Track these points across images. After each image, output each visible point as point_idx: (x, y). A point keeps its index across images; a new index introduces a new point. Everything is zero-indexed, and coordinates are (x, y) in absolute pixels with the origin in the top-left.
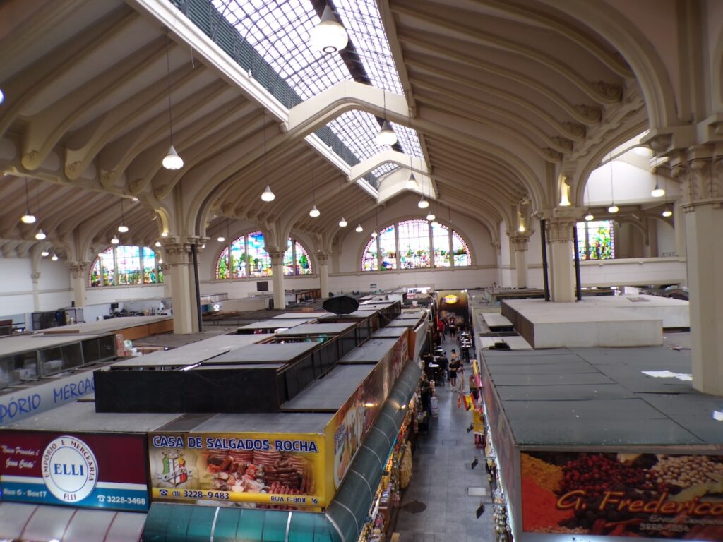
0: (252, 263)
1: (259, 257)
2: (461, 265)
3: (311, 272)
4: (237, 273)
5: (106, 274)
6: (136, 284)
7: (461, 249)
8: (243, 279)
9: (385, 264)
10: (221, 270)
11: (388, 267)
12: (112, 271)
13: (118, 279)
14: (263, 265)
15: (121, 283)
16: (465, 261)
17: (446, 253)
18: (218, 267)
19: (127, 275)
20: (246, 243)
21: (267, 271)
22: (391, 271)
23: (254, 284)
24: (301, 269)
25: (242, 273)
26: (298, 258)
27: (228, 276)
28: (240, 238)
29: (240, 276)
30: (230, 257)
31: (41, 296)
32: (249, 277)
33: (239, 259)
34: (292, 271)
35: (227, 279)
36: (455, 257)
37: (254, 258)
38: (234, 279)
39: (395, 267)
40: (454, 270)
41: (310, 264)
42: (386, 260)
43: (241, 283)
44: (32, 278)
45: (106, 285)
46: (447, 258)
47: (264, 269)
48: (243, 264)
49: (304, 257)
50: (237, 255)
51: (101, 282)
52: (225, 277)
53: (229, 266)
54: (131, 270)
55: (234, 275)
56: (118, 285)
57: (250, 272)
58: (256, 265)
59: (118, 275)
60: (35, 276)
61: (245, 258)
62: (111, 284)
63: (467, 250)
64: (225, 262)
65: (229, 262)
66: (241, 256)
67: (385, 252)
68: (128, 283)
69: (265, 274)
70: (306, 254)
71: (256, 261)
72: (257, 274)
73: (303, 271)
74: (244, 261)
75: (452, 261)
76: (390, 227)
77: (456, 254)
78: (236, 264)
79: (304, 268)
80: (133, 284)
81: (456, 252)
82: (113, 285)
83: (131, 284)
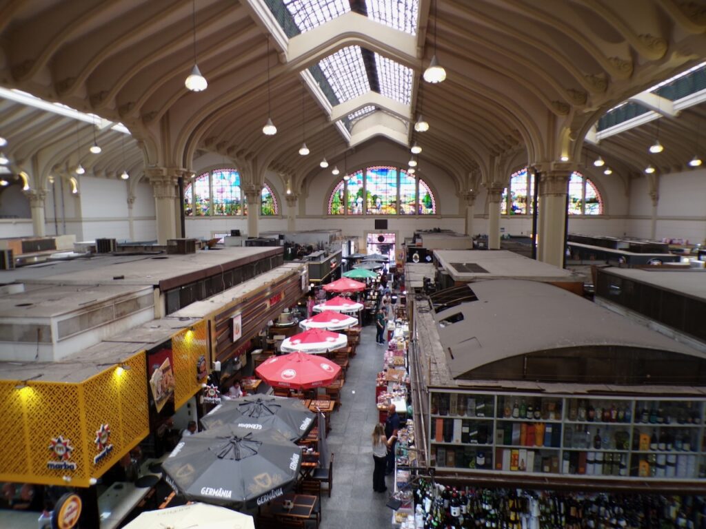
0: (369, 200)
1: (378, 193)
2: (592, 213)
3: (434, 213)
4: (352, 209)
5: (198, 203)
6: (234, 215)
7: (593, 197)
8: (359, 216)
9: (514, 208)
10: (334, 205)
11: (517, 211)
12: (207, 200)
13: (213, 209)
14: (382, 203)
15: (216, 213)
16: (596, 210)
17: (578, 201)
18: (330, 202)
19: (224, 205)
20: (365, 178)
21: (386, 208)
22: (520, 216)
23: (372, 222)
24: (424, 208)
25: (358, 209)
26: (421, 197)
27: (342, 212)
28: (358, 172)
29: (356, 212)
30: (346, 191)
31: (135, 223)
32: (365, 214)
33: (356, 195)
34: (414, 210)
35: (341, 214)
36: (587, 206)
37: (372, 194)
38: (348, 215)
39: (524, 212)
40: (585, 218)
41: (434, 204)
42: (516, 204)
43: (356, 220)
44: (128, 202)
45: (199, 215)
46: (579, 206)
47: (384, 206)
48: (360, 200)
49: (428, 196)
50: (353, 190)
51: (194, 211)
52: (338, 213)
53: (344, 201)
54: (229, 199)
55: (349, 210)
56: (213, 215)
57: (367, 209)
58: (375, 202)
59: (213, 204)
60: (130, 201)
61: (363, 193)
62: (204, 214)
63: (599, 199)
64: (340, 197)
65: (344, 196)
66: (357, 191)
67: (516, 196)
68: (225, 214)
69: (384, 211)
70: (430, 193)
71: (375, 197)
72: (374, 211)
73: (425, 210)
74: (362, 197)
75: (583, 209)
76: (523, 171)
77: (588, 202)
78: (352, 200)
79: (427, 208)
80: (231, 215)
81: (589, 200)
82: (207, 215)
83: (228, 215)
